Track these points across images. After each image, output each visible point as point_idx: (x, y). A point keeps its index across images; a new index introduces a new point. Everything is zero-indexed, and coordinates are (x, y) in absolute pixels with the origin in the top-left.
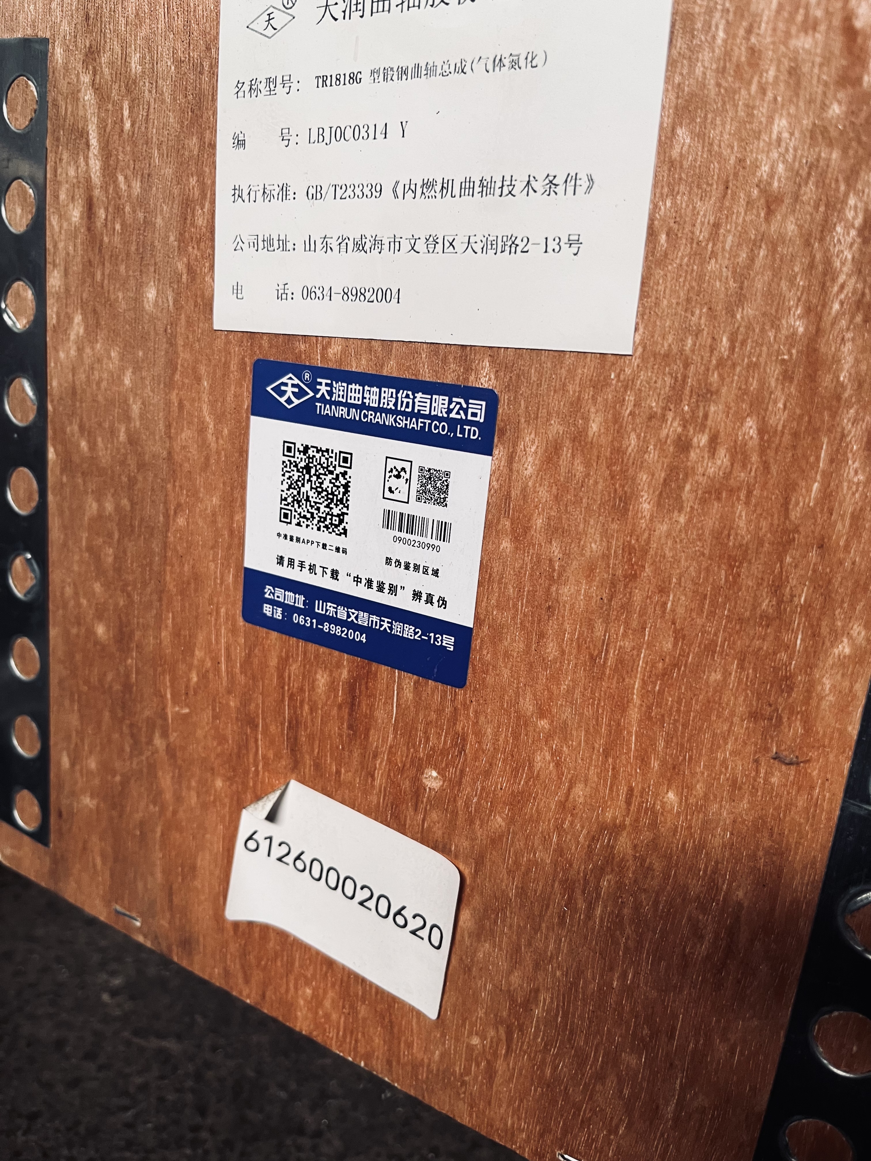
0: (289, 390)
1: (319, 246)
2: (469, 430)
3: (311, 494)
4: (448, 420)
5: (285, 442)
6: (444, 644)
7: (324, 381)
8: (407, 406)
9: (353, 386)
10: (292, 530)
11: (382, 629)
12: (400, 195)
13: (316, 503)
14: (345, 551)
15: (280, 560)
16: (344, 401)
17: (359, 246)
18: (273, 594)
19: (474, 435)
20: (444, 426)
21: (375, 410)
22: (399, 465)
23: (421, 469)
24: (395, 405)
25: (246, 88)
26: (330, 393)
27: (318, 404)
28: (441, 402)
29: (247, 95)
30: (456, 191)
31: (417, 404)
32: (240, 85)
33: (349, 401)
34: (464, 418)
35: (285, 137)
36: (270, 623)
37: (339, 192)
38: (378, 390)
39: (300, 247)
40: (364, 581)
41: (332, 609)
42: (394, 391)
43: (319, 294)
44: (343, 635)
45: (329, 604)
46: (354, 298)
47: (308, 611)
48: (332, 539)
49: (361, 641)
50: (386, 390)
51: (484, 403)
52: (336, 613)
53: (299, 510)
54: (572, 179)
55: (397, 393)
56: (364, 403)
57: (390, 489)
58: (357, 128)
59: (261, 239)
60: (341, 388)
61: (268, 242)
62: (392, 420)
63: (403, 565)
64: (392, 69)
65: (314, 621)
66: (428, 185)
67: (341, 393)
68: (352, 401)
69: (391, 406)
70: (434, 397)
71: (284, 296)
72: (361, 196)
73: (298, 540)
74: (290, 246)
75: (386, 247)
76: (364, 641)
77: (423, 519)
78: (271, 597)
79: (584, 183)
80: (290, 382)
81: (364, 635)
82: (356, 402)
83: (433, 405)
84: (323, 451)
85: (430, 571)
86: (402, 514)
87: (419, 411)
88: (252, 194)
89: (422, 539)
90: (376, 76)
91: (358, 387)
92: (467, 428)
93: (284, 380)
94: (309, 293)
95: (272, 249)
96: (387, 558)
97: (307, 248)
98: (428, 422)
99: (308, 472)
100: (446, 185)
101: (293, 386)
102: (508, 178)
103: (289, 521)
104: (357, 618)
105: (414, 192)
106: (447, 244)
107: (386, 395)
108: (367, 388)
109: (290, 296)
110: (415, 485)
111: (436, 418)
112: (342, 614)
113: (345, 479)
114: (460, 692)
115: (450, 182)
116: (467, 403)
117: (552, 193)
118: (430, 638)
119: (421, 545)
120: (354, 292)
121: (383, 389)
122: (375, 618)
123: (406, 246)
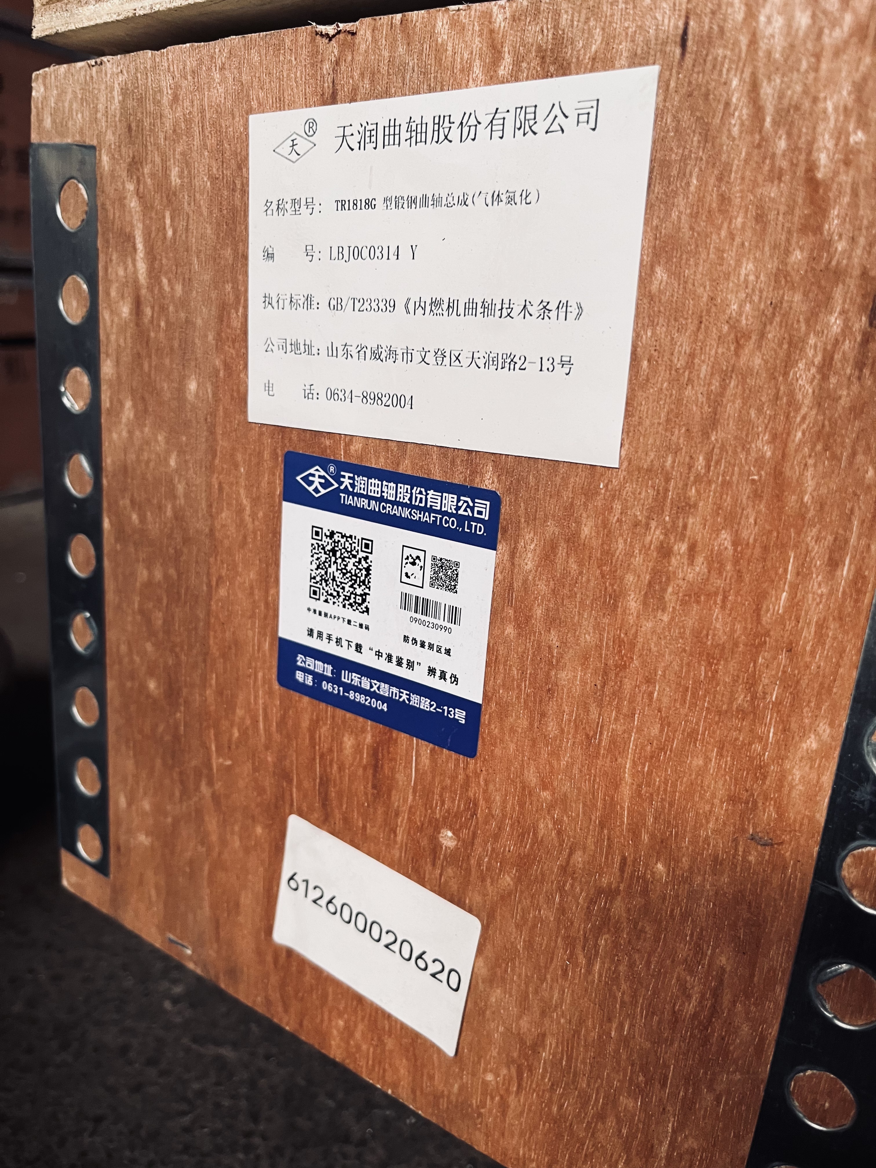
0: (317, 481)
1: (340, 353)
2: (476, 526)
3: (337, 574)
4: (456, 516)
5: (313, 527)
6: (456, 717)
7: (347, 475)
8: (421, 502)
9: (373, 481)
10: (320, 606)
11: (401, 700)
12: (412, 310)
13: (341, 583)
14: (367, 628)
15: (311, 633)
16: (365, 493)
17: (376, 355)
18: (305, 662)
19: (480, 531)
20: (453, 522)
21: (394, 503)
22: (415, 554)
23: (434, 558)
24: (410, 499)
25: (274, 207)
26: (353, 485)
27: (342, 495)
28: (451, 499)
29: (275, 213)
30: (461, 310)
31: (429, 500)
32: (268, 204)
33: (369, 494)
34: (471, 515)
35: (309, 252)
36: (302, 688)
37: (358, 305)
38: (395, 485)
39: (323, 352)
40: (385, 656)
41: (357, 679)
42: (409, 487)
43: (341, 396)
44: (367, 703)
45: (354, 674)
46: (372, 402)
47: (336, 680)
48: (356, 616)
49: (382, 710)
50: (402, 485)
51: (488, 503)
52: (360, 683)
53: (327, 589)
54: (563, 306)
55: (412, 489)
56: (382, 496)
57: (407, 574)
58: (372, 249)
59: (289, 342)
60: (363, 482)
61: (295, 345)
62: (407, 513)
63: (419, 643)
64: (402, 198)
65: (341, 689)
66: (436, 303)
67: (362, 486)
68: (372, 494)
69: (406, 500)
70: (444, 494)
71: (310, 396)
72: (376, 309)
73: (326, 615)
74: (314, 351)
75: (400, 357)
76: (386, 709)
77: (436, 603)
78: (303, 665)
79: (574, 310)
80: (317, 473)
81: (385, 705)
82: (376, 495)
83: (444, 501)
84: (347, 537)
85: (443, 651)
86: (417, 598)
87: (431, 506)
88: (281, 302)
89: (436, 621)
90: (389, 203)
91: (377, 482)
92: (474, 524)
93: (312, 471)
94: (333, 394)
95: (299, 352)
96: (405, 636)
97: (330, 354)
98: (439, 516)
99: (334, 555)
100: (451, 305)
101: (320, 477)
102: (506, 301)
103: (317, 597)
104: (379, 688)
105: (424, 309)
106: (454, 358)
107: (402, 490)
108: (385, 483)
109: (315, 396)
110: (428, 572)
111: (446, 513)
112: (365, 684)
113: (367, 563)
114: (472, 761)
115: (456, 302)
116: (474, 502)
117: (546, 318)
118: (444, 710)
119: (435, 626)
120: (372, 397)
121: (399, 485)
122: (395, 690)
123: (417, 358)
